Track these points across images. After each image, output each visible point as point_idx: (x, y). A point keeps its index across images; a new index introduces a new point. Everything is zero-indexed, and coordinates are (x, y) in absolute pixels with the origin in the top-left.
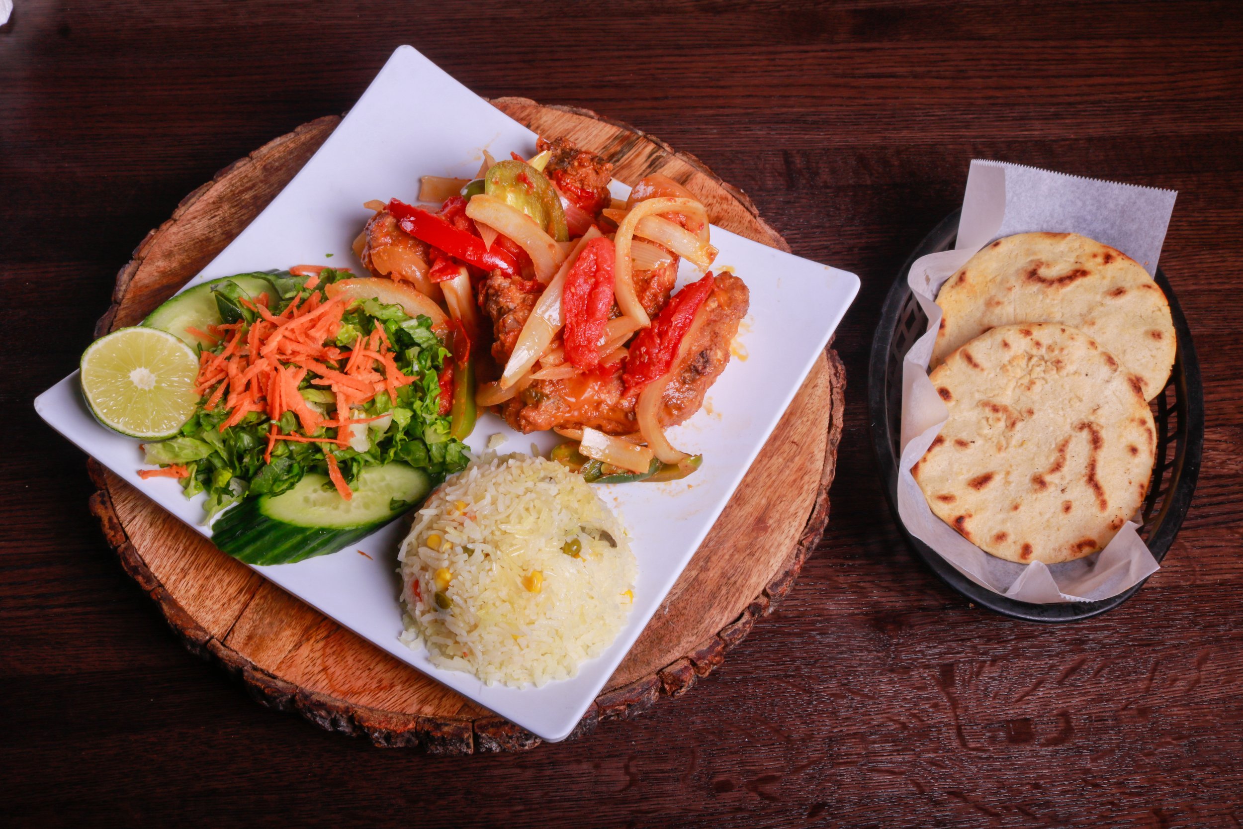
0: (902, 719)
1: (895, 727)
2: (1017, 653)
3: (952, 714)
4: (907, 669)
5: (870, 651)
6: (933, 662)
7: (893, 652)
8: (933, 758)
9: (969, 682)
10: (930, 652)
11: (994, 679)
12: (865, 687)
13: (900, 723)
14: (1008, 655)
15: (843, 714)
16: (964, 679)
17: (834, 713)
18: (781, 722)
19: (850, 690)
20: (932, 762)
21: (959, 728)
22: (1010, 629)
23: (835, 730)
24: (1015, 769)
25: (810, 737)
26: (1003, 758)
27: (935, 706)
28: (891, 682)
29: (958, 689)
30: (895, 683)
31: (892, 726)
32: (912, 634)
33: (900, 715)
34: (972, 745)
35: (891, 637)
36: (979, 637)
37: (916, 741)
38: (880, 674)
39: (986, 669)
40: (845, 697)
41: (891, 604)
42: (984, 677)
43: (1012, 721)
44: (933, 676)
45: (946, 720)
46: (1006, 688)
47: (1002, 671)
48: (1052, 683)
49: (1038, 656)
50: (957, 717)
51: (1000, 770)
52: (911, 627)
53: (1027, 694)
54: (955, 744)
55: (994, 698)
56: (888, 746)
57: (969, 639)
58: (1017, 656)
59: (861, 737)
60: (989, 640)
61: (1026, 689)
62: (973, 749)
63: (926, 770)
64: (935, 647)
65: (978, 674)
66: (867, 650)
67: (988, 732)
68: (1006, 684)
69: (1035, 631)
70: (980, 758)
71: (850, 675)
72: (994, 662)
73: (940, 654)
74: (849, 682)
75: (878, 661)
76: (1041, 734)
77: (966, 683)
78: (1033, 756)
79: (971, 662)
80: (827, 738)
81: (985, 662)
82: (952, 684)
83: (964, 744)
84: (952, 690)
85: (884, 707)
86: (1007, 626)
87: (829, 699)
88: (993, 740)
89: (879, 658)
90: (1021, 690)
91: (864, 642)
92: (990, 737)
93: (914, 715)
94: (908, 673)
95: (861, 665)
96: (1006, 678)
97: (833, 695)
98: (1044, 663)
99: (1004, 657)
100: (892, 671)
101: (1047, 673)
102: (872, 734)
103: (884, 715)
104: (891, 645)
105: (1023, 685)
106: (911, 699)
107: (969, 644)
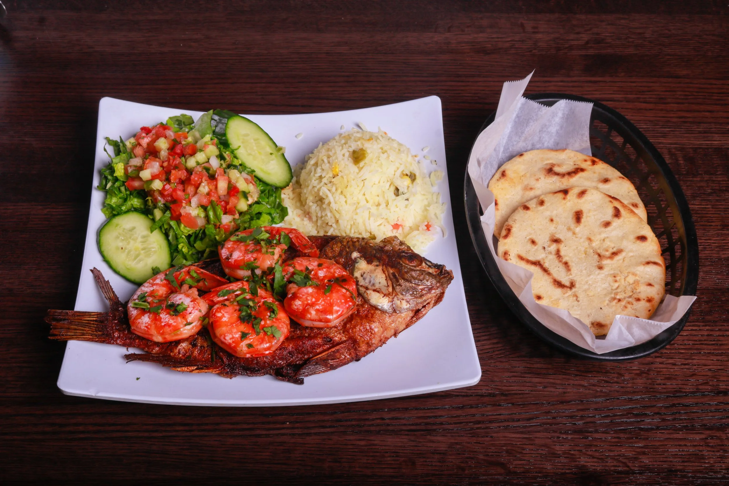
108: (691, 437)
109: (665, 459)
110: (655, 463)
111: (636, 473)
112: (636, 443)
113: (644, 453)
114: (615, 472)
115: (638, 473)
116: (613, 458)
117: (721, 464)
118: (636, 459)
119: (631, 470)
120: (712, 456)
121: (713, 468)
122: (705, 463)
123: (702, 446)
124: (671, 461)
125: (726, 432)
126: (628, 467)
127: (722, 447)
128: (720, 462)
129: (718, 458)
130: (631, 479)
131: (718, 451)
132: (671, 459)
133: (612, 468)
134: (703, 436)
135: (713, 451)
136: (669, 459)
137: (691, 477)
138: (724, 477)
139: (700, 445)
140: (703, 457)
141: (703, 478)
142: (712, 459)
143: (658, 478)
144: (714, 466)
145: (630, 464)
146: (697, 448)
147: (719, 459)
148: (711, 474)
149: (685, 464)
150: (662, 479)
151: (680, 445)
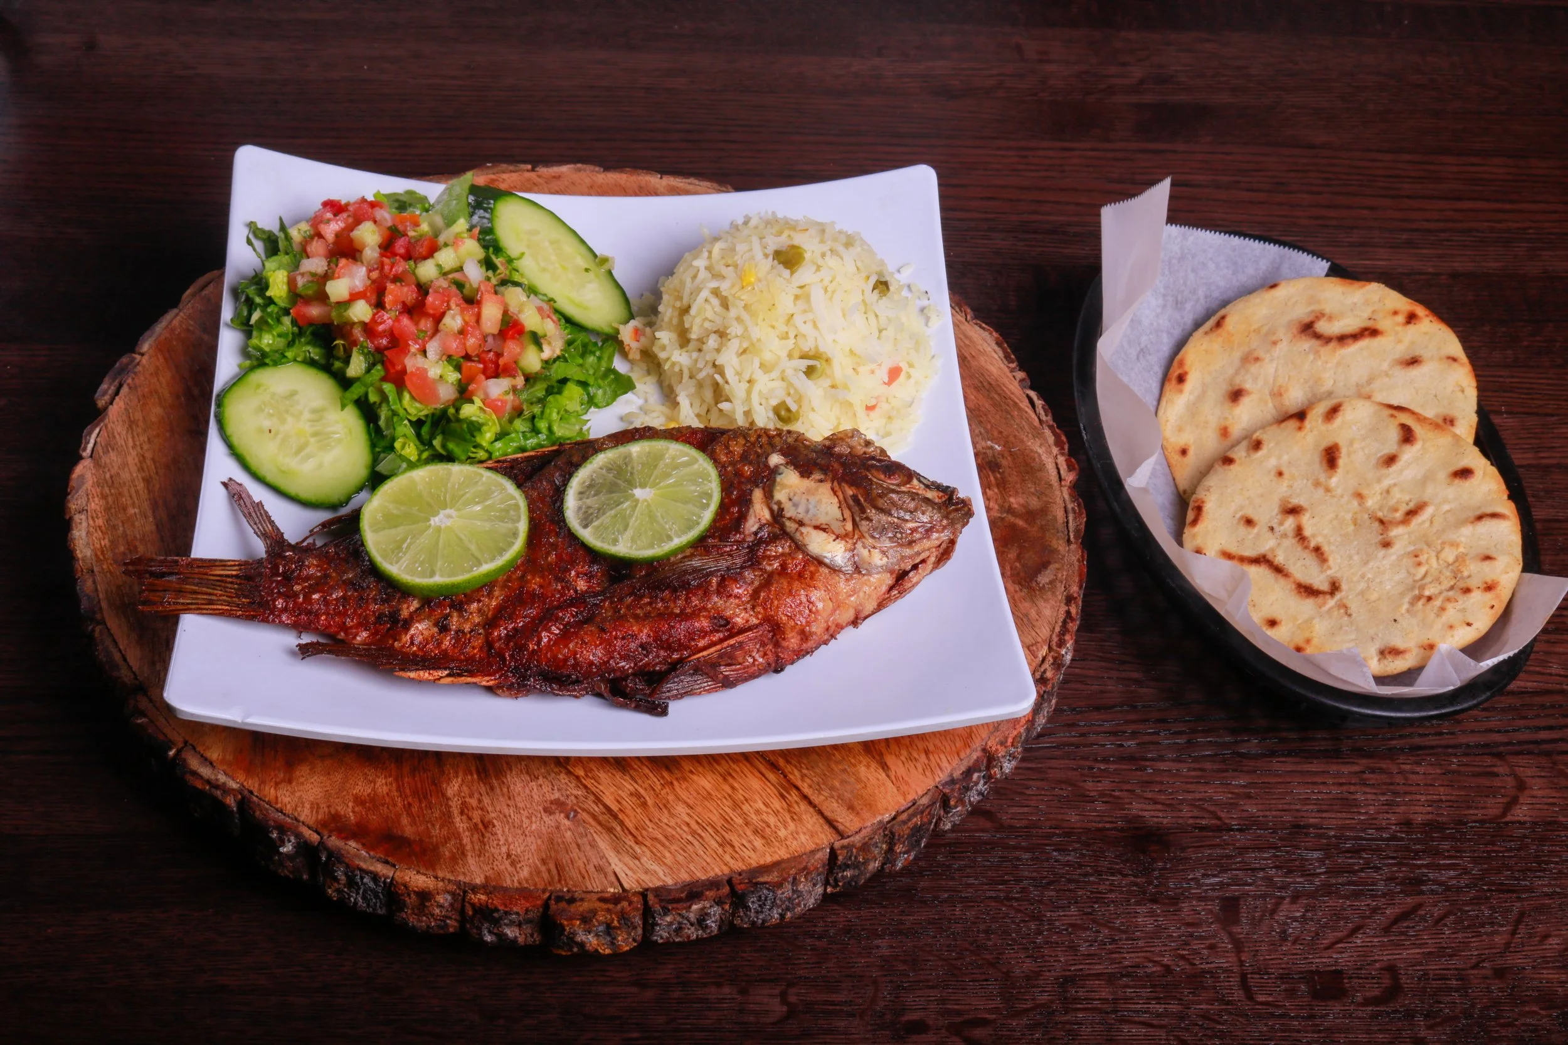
0: (1166, 960)
1: (1154, 969)
2: (1328, 890)
3: (1235, 959)
4: (1175, 900)
5: (1126, 875)
6: (1210, 893)
7: (1156, 878)
8: (1208, 1010)
9: (1261, 920)
10: (1208, 881)
11: (1295, 919)
12: (1117, 918)
13: (1163, 965)
14: (1317, 890)
15: (1083, 949)
16: (1254, 918)
17: (1073, 948)
18: (1000, 954)
19: (1094, 921)
20: (1205, 1016)
21: (1244, 977)
22: (1320, 860)
23: (1073, 968)
24: (1320, 1031)
25: (1038, 974)
26: (1303, 1017)
27: (1212, 947)
28: (1152, 914)
29: (1242, 929)
30: (1159, 916)
31: (1152, 969)
32: (1186, 858)
33: (1163, 956)
34: (1261, 998)
35: (1154, 860)
36: (1277, 867)
37: (1183, 988)
38: (1138, 903)
39: (1285, 905)
40: (1087, 929)
41: (1155, 820)
42: (1280, 916)
43: (1317, 972)
44: (1211, 911)
45: (1226, 965)
46: (1310, 931)
47: (1307, 911)
48: (1375, 929)
49: (1357, 895)
50: (1241, 963)
51: (1299, 1031)
52: (1183, 849)
53: (1340, 941)
54: (1238, 995)
55: (1294, 943)
56: (1145, 992)
57: (1263, 869)
58: (1329, 894)
59: (1111, 979)
60: (1290, 872)
61: (1340, 934)
62: (1261, 1003)
63: (1197, 1025)
64: (1215, 876)
65: (1273, 912)
66: (1121, 873)
67: (1283, 983)
68: (1311, 926)
69: (1354, 864)
70: (1272, 1015)
71: (1095, 903)
72: (1295, 898)
73: (1221, 884)
74: (1094, 911)
75: (1135, 888)
76: (1357, 991)
77: (1255, 923)
78: (1344, 1017)
79: (1264, 897)
80: (1062, 977)
81: (1283, 898)
82: (1237, 922)
83: (1250, 997)
84: (1236, 929)
85: (1141, 943)
86: (1315, 856)
87: (1066, 930)
88: (1291, 993)
89: (1136, 884)
90: (1331, 936)
91: (1117, 864)
92: (1286, 990)
93: (1183, 957)
94: (1176, 904)
95: (1111, 891)
96: (1312, 920)
97: (1071, 925)
98: (1363, 903)
99: (1311, 895)
100: (1154, 901)
101: (1369, 918)
102: (1123, 976)
103: (1140, 954)
104: (1154, 870)
105: (1334, 929)
106: (1179, 937)
107: (1261, 875)
108: (1333, 768)
109: (1286, 807)
110: (1268, 813)
111: (1232, 830)
112: (1234, 778)
113: (1249, 796)
114: (1195, 828)
115: (1238, 830)
116: (1192, 804)
117: (1389, 816)
118: (1234, 805)
119: (1225, 824)
120: (1372, 802)
121: (1374, 822)
122: (1360, 813)
123: (1354, 784)
124: (1298, 810)
125: (1398, 761)
126: (1219, 819)
127: (1392, 787)
128: (1388, 813)
129: (1383, 805)
130: (1224, 840)
131: (1384, 794)
132: (1298, 807)
133: (1191, 821)
134: (1356, 768)
135: (1375, 794)
136: (1293, 807)
137: (1334, 836)
138: (1394, 838)
139: (1350, 784)
140: (1355, 804)
141: (1356, 838)
142: (1371, 807)
143: (1274, 838)
144: (1376, 819)
145: (1223, 815)
146: (1345, 788)
147: (1386, 807)
148: (1370, 831)
149: (1324, 815)
150: (1280, 839)
151: (1314, 783)
